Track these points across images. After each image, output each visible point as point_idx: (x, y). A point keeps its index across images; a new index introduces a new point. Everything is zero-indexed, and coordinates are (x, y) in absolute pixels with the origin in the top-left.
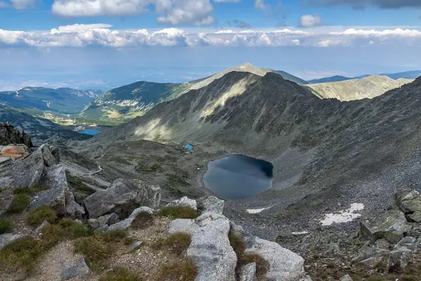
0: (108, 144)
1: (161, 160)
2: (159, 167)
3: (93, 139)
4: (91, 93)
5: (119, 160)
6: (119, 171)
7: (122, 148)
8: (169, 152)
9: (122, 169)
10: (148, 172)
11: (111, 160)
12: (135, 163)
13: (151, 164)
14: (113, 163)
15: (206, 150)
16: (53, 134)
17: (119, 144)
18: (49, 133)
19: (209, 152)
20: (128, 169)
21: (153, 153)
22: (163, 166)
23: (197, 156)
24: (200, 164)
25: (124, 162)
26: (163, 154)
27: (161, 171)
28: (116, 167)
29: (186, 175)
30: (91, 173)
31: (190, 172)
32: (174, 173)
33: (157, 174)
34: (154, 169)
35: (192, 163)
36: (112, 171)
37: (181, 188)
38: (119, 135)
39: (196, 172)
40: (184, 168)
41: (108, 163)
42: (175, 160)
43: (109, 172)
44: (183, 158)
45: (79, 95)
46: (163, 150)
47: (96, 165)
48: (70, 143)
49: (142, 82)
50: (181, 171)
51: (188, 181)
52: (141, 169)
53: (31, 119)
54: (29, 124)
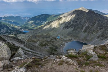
0: (30, 36)
1: (48, 42)
2: (47, 44)
3: (26, 34)
4: (27, 18)
5: (33, 41)
6: (33, 45)
7: (35, 37)
8: (51, 39)
9: (34, 44)
10: (43, 46)
11: (30, 41)
12: (39, 43)
13: (44, 43)
14: (31, 42)
15: (65, 39)
16: (13, 32)
17: (34, 36)
18: (12, 31)
19: (66, 39)
20: (36, 44)
21: (45, 39)
22: (48, 44)
23: (61, 41)
24: (62, 44)
25: (35, 42)
26: (49, 40)
27: (48, 46)
28: (32, 44)
29: (57, 48)
30: (23, 45)
31: (58, 46)
32: (52, 47)
33: (46, 47)
34: (45, 45)
35: (59, 43)
36: (30, 45)
37: (54, 52)
38: (35, 33)
39: (60, 47)
40: (56, 45)
41: (30, 42)
42: (53, 42)
43: (29, 45)
44: (56, 41)
45: (23, 19)
46: (49, 38)
47: (25, 43)
48: (18, 35)
49: (44, 14)
50: (55, 46)
51: (57, 50)
52: (41, 45)
53: (7, 27)
54: (6, 28)
